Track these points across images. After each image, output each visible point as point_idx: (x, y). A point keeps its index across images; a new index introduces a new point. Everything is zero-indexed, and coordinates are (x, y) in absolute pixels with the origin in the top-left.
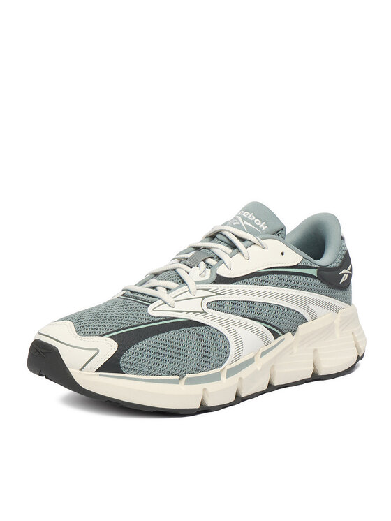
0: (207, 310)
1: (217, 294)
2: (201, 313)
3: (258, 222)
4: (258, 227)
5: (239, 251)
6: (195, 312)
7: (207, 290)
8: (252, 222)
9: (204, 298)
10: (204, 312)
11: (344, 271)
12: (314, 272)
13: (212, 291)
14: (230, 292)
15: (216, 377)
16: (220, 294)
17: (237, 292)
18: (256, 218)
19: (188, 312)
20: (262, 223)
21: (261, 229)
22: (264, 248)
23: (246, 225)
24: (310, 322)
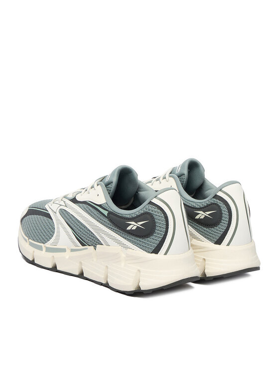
1: (66, 206)
7: (65, 202)
9: (61, 205)
10: (56, 213)
11: (133, 223)
12: (106, 213)
15: (40, 248)
24: (104, 246)
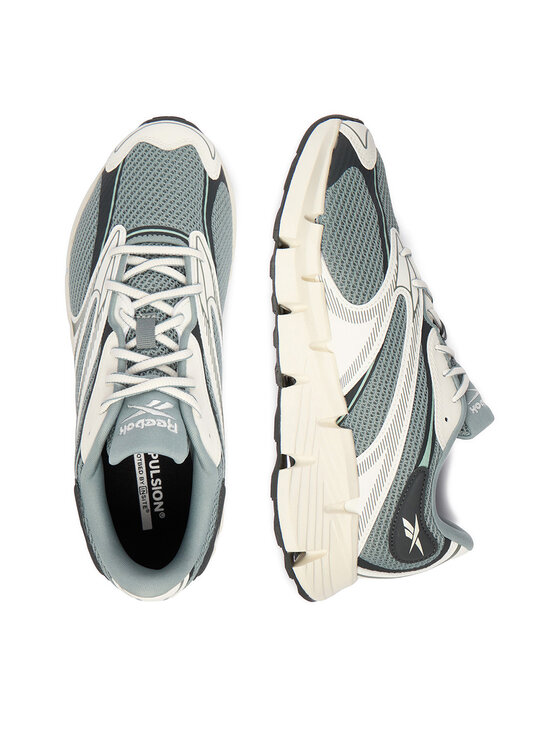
0: (398, 292)
1: (415, 312)
3: (131, 426)
12: (424, 463)
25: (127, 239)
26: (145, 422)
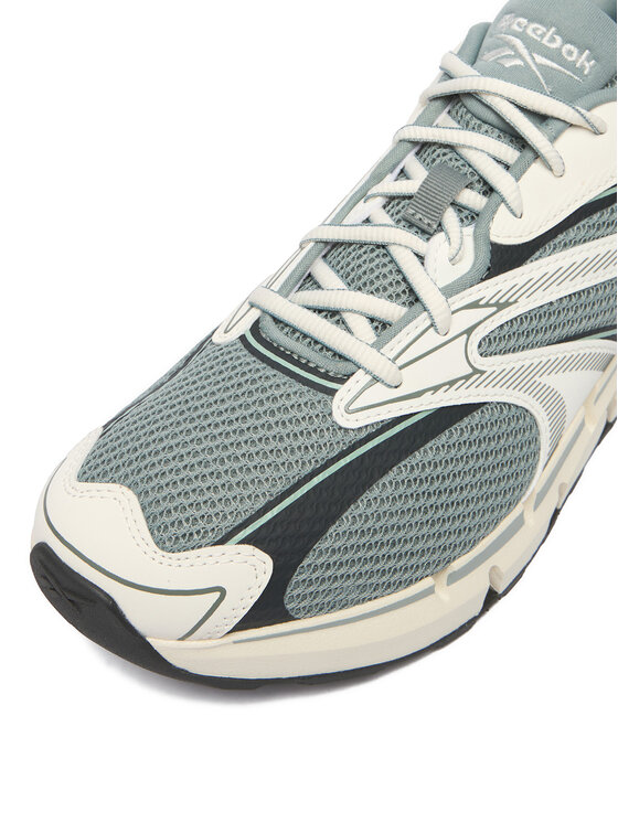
0: (480, 362)
1: (500, 306)
2: (467, 378)
3: (570, 53)
4: (571, 66)
5: (537, 155)
6: (451, 383)
7: (475, 305)
8: (555, 56)
9: (469, 332)
10: (476, 371)
13: (487, 305)
14: (531, 287)
16: (507, 304)
17: (546, 281)
18: (566, 41)
19: (436, 389)
20: (581, 53)
21: (579, 72)
22: (597, 132)
23: (541, 67)
25: (342, 381)
26: (543, 36)
